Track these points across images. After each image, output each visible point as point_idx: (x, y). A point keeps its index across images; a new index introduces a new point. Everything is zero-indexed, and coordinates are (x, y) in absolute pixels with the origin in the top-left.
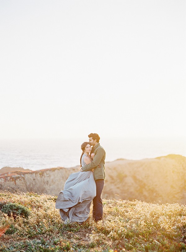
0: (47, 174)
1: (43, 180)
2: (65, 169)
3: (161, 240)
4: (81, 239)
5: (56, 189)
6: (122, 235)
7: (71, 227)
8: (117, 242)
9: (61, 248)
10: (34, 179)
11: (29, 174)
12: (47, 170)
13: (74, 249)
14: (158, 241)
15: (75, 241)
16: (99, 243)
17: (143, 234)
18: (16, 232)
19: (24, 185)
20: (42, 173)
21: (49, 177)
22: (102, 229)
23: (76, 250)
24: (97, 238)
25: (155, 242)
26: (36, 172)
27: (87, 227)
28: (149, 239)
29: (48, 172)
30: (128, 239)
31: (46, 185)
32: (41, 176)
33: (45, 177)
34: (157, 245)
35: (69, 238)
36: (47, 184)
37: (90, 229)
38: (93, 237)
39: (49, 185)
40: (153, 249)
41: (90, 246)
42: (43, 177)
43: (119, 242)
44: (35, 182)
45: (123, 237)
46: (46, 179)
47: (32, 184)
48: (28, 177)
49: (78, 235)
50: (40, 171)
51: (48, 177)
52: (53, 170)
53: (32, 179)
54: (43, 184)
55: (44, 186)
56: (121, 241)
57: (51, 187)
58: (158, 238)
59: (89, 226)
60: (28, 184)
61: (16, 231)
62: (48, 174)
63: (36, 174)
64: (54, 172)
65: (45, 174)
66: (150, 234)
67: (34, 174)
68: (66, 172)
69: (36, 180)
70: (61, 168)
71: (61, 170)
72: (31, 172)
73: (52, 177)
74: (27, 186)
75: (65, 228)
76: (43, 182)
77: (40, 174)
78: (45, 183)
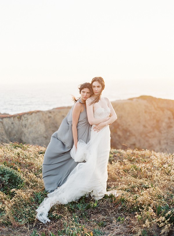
0: (25, 118)
1: (21, 124)
2: (42, 112)
5: (34, 132)
10: (12, 123)
11: (7, 118)
12: (25, 114)
19: (3, 129)
20: (20, 117)
21: (27, 120)
26: (14, 116)
29: (26, 115)
31: (24, 128)
32: (19, 119)
33: (23, 120)
36: (25, 127)
39: (27, 128)
42: (21, 121)
44: (13, 126)
46: (24, 123)
47: (11, 127)
48: (6, 121)
50: (18, 114)
51: (26, 120)
52: (31, 113)
53: (10, 123)
54: (21, 127)
55: (23, 129)
57: (29, 130)
60: (7, 127)
62: (26, 118)
63: (14, 118)
64: (31, 115)
65: (23, 118)
67: (12, 118)
68: (43, 115)
69: (14, 124)
71: (38, 113)
72: (8, 116)
73: (30, 120)
74: (6, 130)
76: (21, 125)
77: (18, 118)
78: (23, 127)
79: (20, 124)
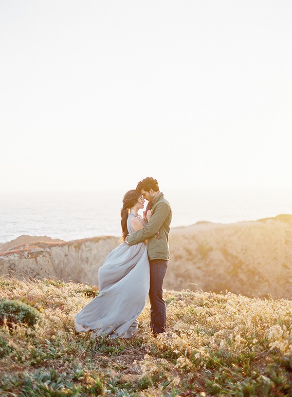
0: (86, 247)
1: (80, 257)
2: (114, 238)
3: (274, 374)
4: (126, 368)
6: (200, 362)
7: (108, 345)
8: (191, 375)
9: (86, 389)
10: (66, 255)
11: (57, 247)
12: (87, 240)
13: (110, 391)
14: (268, 376)
15: (113, 373)
16: (157, 379)
17: (239, 361)
18: (11, 355)
19: (50, 263)
20: (78, 245)
21: (90, 251)
22: (164, 348)
23: (113, 392)
24: (154, 368)
25: (262, 379)
26: (69, 244)
27: (138, 345)
28: (250, 371)
29: (88, 243)
30: (211, 369)
31: (84, 264)
32: (77, 249)
33: (83, 251)
34: (266, 385)
35: (104, 366)
36: (87, 262)
37: (144, 348)
38: (146, 367)
39: (89, 264)
40: (259, 393)
41: (139, 386)
42: (80, 251)
43: (195, 377)
44: (68, 259)
45: (202, 367)
46: (85, 254)
47: (63, 262)
48: (56, 252)
49: (121, 361)
50: (76, 241)
51: (88, 251)
52: (96, 240)
53: (63, 255)
54: (80, 262)
55: (82, 266)
56: (198, 375)
57: (93, 267)
58: (267, 370)
59: (141, 342)
60: (57, 262)
61: (12, 352)
62: (88, 247)
63: (69, 247)
64: (97, 244)
65: (83, 247)
66: (252, 360)
67: (66, 247)
69: (69, 256)
70: (109, 237)
71: (108, 240)
72: (60, 243)
73: (94, 252)
74: (56, 265)
75: (99, 346)
76: (80, 259)
77: (75, 247)
78: (82, 261)
79: (78, 257)
